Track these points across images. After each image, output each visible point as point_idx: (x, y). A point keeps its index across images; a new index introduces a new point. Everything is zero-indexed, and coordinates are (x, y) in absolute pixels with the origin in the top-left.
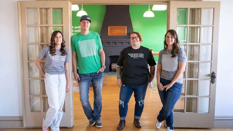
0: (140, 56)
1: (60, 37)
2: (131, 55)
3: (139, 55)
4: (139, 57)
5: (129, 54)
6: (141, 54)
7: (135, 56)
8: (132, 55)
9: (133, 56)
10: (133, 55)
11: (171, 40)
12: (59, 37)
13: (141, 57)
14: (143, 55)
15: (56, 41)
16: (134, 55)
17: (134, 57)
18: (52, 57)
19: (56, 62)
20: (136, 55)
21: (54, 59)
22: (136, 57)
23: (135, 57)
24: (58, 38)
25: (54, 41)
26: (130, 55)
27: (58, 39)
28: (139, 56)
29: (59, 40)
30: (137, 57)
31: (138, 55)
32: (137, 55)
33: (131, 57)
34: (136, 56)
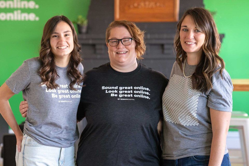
0: (140, 94)
1: (66, 35)
2: (111, 90)
3: (137, 90)
4: (135, 96)
5: (103, 88)
6: (141, 88)
7: (124, 93)
8: (114, 90)
9: (118, 94)
10: (116, 92)
11: (195, 38)
12: (62, 35)
13: (141, 96)
14: (146, 91)
15: (55, 48)
16: (120, 92)
17: (120, 96)
18: (50, 91)
19: (62, 103)
20: (126, 92)
21: (56, 96)
22: (126, 96)
23: (124, 97)
24: (59, 37)
25: (50, 47)
26: (108, 90)
27: (61, 41)
28: (137, 94)
29: (64, 43)
30: (130, 98)
31: (133, 90)
32: (130, 90)
33: (112, 95)
34: (127, 94)
